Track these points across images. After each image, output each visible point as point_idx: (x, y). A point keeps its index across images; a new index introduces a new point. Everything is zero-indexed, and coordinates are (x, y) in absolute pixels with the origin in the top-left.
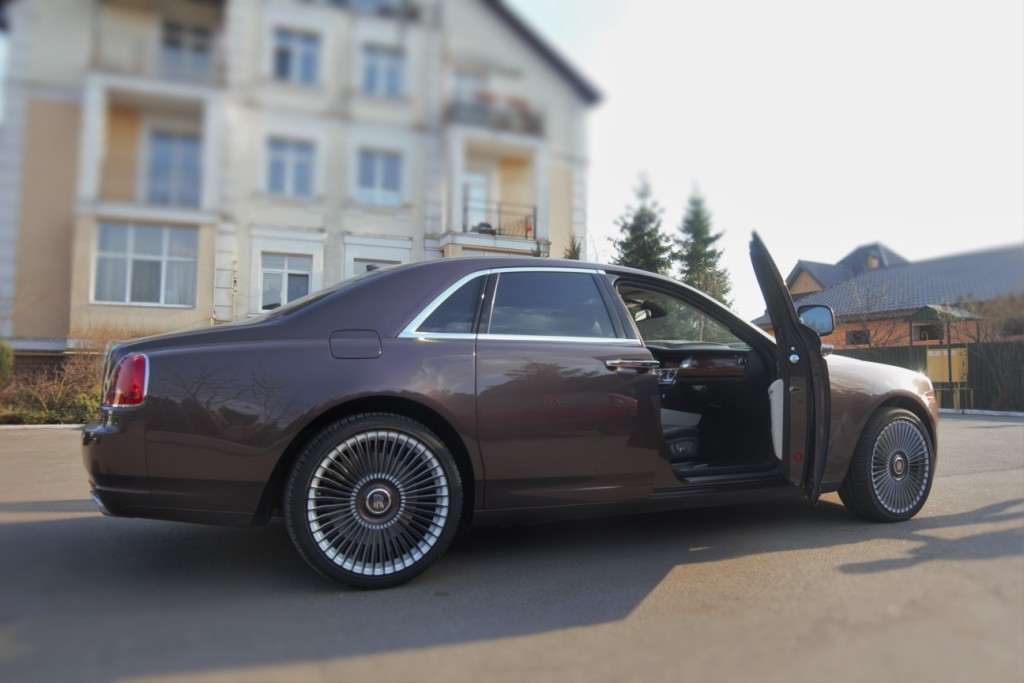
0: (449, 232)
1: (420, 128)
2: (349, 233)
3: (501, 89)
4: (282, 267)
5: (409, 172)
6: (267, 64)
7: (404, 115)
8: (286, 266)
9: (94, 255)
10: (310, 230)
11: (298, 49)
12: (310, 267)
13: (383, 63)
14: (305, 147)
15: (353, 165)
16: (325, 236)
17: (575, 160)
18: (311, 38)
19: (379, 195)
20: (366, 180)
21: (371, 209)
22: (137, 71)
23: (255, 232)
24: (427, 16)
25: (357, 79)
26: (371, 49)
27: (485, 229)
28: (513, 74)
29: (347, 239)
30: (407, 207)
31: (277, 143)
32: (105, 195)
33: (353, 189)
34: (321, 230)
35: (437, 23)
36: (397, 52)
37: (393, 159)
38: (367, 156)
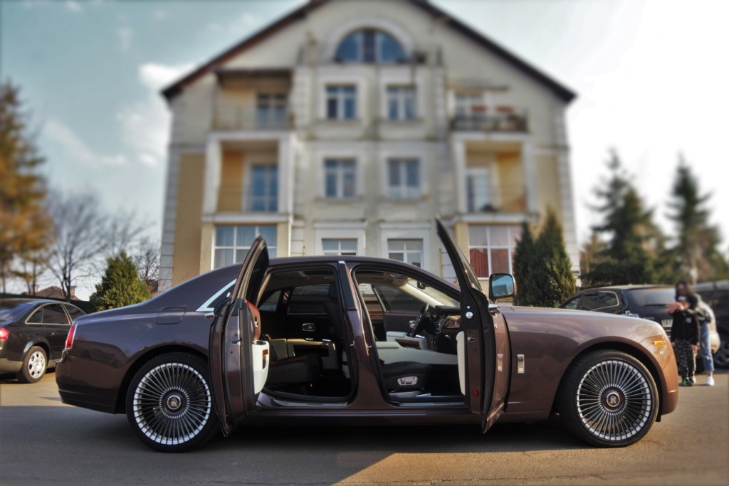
0: (458, 213)
1: (431, 139)
2: (382, 221)
3: (491, 101)
4: (337, 248)
5: (424, 171)
6: (322, 111)
7: (420, 132)
8: (340, 248)
9: (213, 248)
10: (355, 221)
11: (341, 97)
12: (355, 248)
13: (401, 98)
14: (350, 163)
15: (384, 172)
16: (365, 224)
17: (558, 148)
18: (351, 88)
19: (404, 190)
20: (394, 180)
21: (399, 202)
22: (239, 127)
23: (317, 225)
24: (432, 59)
25: (384, 112)
26: (392, 88)
27: (488, 209)
28: (504, 89)
29: (382, 226)
30: (424, 198)
31: (330, 163)
32: (221, 208)
33: (385, 188)
34: (363, 220)
35: (440, 62)
36: (411, 88)
37: (413, 164)
38: (394, 163)
